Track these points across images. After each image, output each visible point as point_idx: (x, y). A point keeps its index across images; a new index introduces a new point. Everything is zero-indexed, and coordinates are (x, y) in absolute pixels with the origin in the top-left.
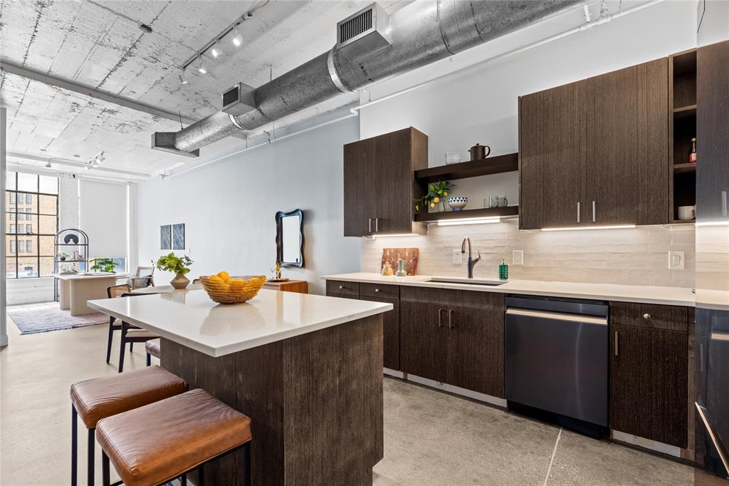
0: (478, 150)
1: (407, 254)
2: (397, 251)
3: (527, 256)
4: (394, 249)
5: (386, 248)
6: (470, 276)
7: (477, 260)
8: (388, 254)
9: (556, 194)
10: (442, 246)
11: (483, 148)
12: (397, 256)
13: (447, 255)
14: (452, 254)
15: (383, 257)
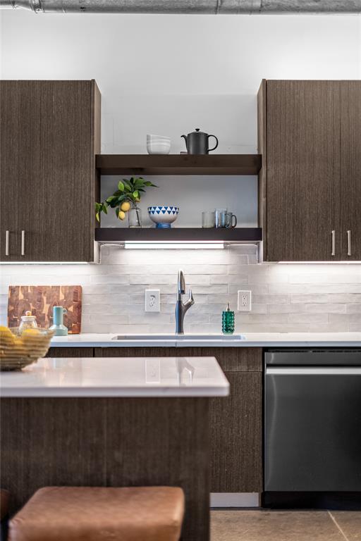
0: (198, 139)
1: (62, 297)
2: (39, 291)
3: (257, 299)
4: (34, 288)
5: (14, 284)
6: (180, 330)
7: (189, 305)
8: (21, 296)
9: (308, 216)
10: (125, 282)
11: (207, 136)
12: (40, 300)
13: (136, 298)
14: (144, 297)
15: (10, 303)
